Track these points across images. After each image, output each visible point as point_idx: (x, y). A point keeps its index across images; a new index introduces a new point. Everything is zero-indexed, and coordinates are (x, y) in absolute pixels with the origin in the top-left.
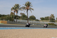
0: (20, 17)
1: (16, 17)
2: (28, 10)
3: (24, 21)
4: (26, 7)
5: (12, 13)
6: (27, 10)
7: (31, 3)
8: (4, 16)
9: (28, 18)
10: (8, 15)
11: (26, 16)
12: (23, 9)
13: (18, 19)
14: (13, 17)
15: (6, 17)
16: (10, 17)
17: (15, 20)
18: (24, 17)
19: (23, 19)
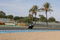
0: (38, 19)
1: (35, 19)
2: (47, 11)
3: (43, 23)
4: (44, 8)
5: (30, 15)
6: (45, 11)
7: (50, 4)
8: (21, 18)
9: (47, 20)
10: (26, 17)
11: (45, 18)
12: (41, 11)
13: (36, 21)
14: (31, 20)
15: (24, 19)
16: (29, 19)
17: (34, 22)
18: (43, 19)
19: (42, 21)
